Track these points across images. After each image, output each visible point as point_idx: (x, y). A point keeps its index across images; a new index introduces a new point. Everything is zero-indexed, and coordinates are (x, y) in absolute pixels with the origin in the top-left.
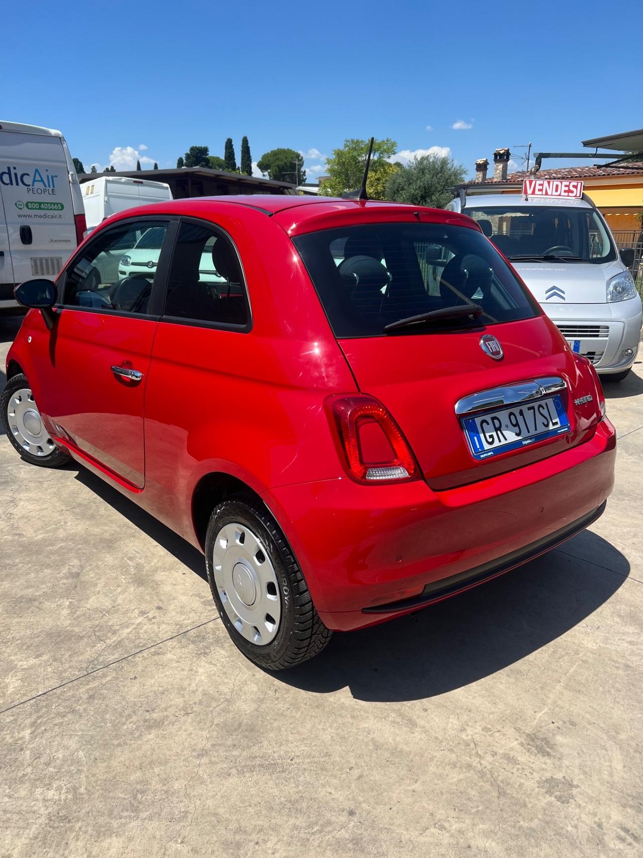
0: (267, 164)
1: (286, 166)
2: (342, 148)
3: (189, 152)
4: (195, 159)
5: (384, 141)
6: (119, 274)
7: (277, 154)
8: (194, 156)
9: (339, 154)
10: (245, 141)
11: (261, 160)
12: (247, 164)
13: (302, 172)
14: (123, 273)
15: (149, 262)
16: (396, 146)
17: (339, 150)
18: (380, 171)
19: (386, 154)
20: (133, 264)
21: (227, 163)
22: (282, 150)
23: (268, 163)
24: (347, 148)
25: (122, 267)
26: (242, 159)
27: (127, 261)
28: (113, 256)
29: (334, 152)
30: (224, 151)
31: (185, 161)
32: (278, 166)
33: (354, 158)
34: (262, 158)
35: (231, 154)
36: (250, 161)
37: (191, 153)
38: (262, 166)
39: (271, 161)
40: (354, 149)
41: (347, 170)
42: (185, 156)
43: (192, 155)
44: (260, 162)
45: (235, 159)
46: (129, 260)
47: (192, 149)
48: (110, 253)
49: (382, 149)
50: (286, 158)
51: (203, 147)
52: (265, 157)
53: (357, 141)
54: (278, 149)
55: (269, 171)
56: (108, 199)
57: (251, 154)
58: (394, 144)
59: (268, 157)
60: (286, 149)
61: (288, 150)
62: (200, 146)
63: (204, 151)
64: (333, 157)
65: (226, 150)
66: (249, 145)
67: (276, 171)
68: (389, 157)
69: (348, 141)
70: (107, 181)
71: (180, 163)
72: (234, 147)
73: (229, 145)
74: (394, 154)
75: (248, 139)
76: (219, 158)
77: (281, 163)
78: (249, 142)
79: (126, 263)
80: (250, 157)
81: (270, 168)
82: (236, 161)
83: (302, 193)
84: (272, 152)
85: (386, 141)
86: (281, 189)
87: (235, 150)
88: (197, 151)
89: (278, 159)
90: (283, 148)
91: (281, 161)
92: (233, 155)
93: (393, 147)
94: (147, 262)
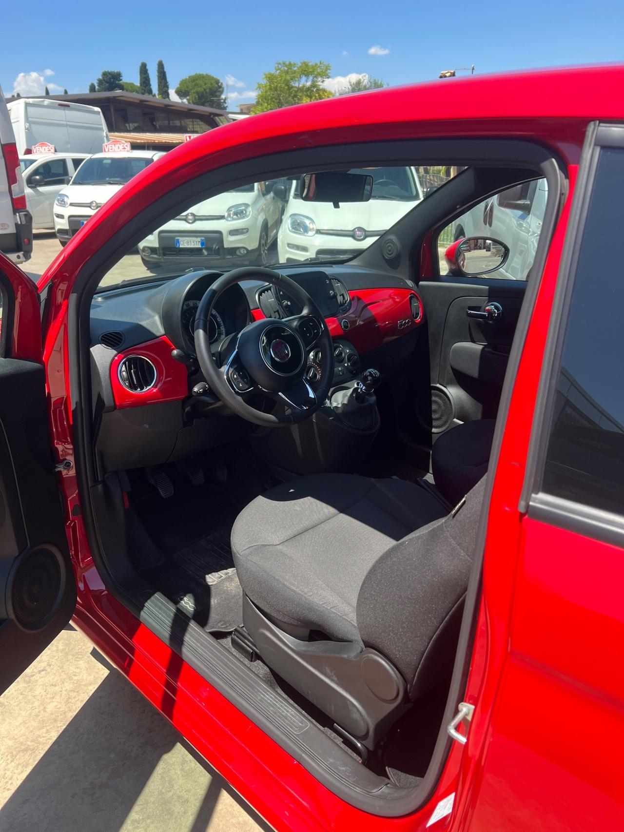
0: (185, 91)
1: (206, 92)
2: (273, 71)
3: (101, 78)
4: (107, 85)
5: (316, 64)
6: (55, 217)
7: (195, 80)
8: (107, 82)
9: (271, 78)
10: (161, 66)
11: (179, 86)
12: (164, 90)
13: (222, 99)
14: (61, 216)
15: (92, 203)
16: (329, 69)
17: (270, 74)
18: (315, 96)
19: (320, 79)
20: (71, 204)
21: (142, 89)
22: (200, 75)
23: (187, 89)
24: (278, 71)
25: (57, 209)
26: (159, 85)
27: (63, 200)
28: (42, 194)
29: (264, 76)
30: (139, 76)
31: (97, 87)
32: (197, 93)
33: (287, 83)
34: (180, 84)
35: (147, 80)
36: (168, 87)
37: (103, 78)
38: (181, 93)
39: (190, 88)
40: (287, 72)
41: (279, 95)
42: (97, 82)
43: (104, 80)
44: (178, 88)
45: (150, 85)
46: (66, 199)
47: (105, 74)
48: (38, 190)
49: (315, 73)
50: (205, 84)
51: (116, 71)
52: (183, 83)
53: (290, 64)
54: (196, 74)
55: (188, 98)
56: (30, 125)
57: (168, 80)
58: (328, 68)
59: (186, 83)
60: (205, 74)
61: (207, 75)
62: (112, 70)
63: (117, 76)
64: (264, 82)
65: (140, 75)
66: (165, 70)
67: (195, 98)
68: (323, 81)
69: (280, 64)
70: (27, 105)
71: (92, 88)
72: (149, 72)
73: (144, 70)
74: (328, 78)
75: (164, 63)
76: (133, 84)
77: (200, 90)
78: (165, 66)
79: (62, 203)
80: (167, 83)
81: (188, 95)
82: (151, 87)
83: (232, 120)
84: (189, 77)
85: (319, 64)
86: (212, 116)
87: (149, 75)
88: (110, 76)
89: (196, 85)
90: (201, 73)
91: (201, 87)
92: (149, 80)
93: (327, 70)
94: (89, 202)
